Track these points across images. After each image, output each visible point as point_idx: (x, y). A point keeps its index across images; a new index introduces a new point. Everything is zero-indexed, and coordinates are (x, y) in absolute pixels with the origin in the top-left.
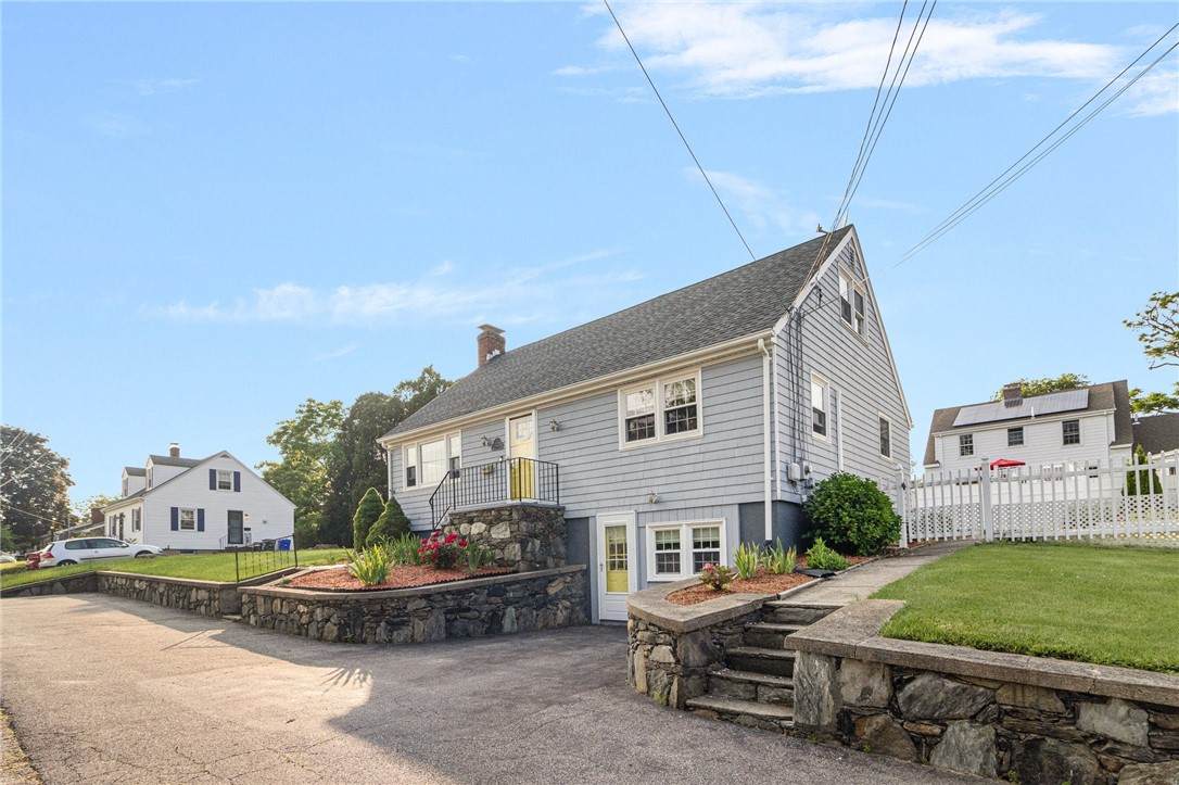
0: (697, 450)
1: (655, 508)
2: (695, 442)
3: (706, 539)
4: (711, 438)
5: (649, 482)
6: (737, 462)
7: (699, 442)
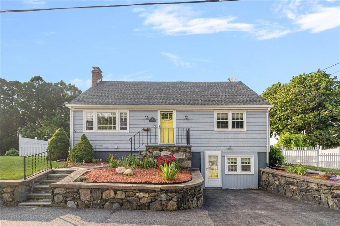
0: (244, 135)
1: (229, 151)
2: (244, 132)
3: (246, 161)
4: (249, 132)
5: (226, 143)
6: (257, 140)
7: (245, 132)
